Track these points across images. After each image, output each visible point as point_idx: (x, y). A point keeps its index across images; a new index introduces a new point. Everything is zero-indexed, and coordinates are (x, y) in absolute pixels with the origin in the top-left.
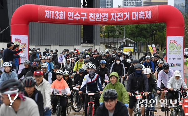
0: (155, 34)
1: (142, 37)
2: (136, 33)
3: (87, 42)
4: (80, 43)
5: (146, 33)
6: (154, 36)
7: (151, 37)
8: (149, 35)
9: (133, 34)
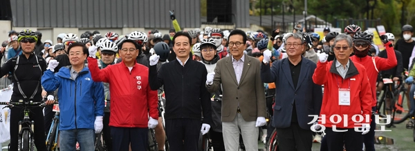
0: (373, 8)
1: (345, 13)
2: (331, 5)
3: (216, 19)
4: (198, 23)
5: (352, 4)
6: (370, 11)
7: (363, 13)
8: (359, 9)
9: (323, 7)
